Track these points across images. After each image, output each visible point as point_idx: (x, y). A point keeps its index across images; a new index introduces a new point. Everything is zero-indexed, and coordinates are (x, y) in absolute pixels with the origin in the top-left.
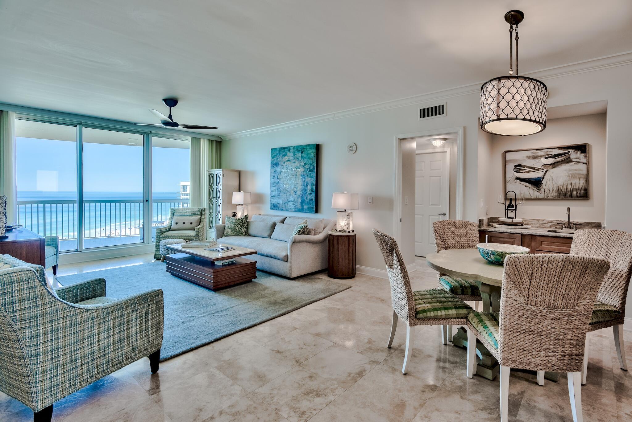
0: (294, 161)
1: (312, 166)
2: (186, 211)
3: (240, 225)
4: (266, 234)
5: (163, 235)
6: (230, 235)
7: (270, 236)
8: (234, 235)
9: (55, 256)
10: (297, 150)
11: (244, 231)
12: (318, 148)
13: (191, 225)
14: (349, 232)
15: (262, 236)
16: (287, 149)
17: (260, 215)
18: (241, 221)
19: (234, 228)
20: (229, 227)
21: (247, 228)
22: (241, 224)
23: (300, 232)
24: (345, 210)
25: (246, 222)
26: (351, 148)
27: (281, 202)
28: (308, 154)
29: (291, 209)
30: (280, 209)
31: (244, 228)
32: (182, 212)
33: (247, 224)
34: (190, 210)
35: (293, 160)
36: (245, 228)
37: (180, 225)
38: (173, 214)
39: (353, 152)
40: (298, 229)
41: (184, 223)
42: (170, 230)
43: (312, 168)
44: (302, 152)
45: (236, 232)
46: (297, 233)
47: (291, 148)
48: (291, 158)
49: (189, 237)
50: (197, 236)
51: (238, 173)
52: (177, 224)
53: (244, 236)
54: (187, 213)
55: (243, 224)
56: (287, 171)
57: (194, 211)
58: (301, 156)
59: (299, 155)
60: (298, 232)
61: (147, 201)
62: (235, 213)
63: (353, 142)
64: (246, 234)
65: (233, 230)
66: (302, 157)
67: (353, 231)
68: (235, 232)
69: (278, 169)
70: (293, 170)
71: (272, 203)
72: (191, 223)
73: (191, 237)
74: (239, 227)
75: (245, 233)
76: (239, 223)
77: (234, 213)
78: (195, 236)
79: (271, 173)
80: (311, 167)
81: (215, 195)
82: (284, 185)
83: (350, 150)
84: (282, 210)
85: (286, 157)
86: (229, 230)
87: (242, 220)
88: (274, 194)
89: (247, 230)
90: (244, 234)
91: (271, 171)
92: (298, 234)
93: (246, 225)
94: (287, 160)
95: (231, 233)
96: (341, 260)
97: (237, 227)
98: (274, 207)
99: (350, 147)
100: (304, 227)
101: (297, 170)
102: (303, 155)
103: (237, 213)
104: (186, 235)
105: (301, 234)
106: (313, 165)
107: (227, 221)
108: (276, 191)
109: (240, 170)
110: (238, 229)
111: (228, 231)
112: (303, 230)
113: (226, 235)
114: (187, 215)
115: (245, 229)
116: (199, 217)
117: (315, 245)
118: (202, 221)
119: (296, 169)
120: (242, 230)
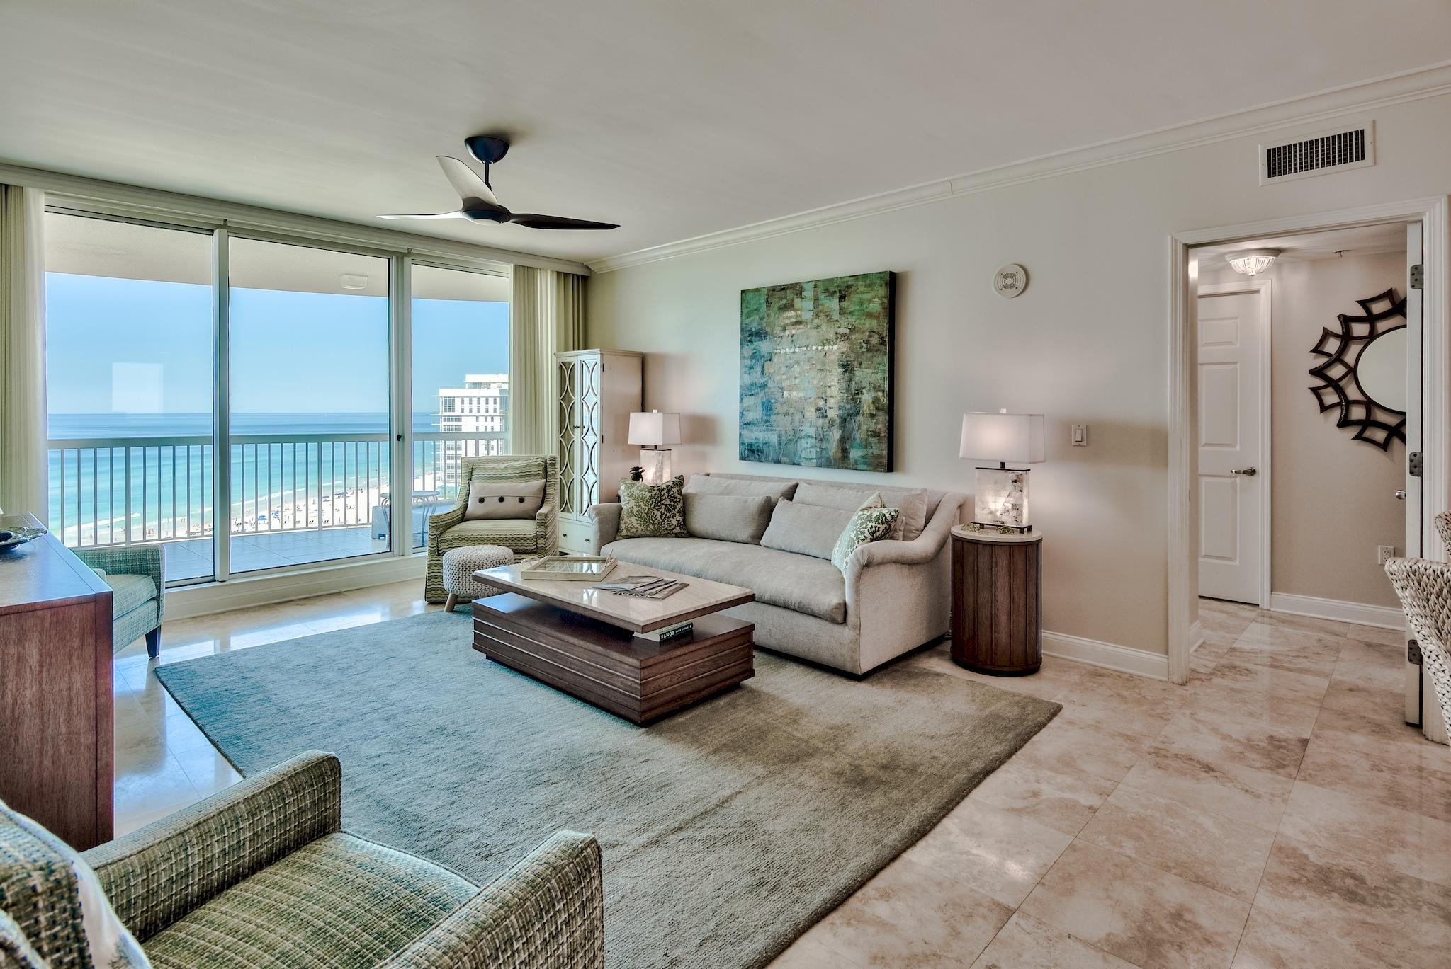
0: (816, 321)
1: (877, 336)
2: (505, 465)
3: (663, 506)
4: (746, 533)
5: (448, 535)
6: (638, 534)
7: (757, 538)
8: (648, 533)
9: (154, 604)
10: (826, 291)
11: (675, 523)
12: (893, 282)
13: (522, 504)
14: (1021, 531)
15: (730, 538)
16: (796, 289)
17: (708, 475)
18: (666, 495)
19: (647, 514)
20: (635, 511)
21: (684, 513)
22: (667, 502)
23: (878, 534)
24: (1003, 464)
25: (679, 496)
26: (1009, 281)
27: (774, 439)
28: (861, 303)
29: (806, 459)
30: (770, 458)
31: (674, 515)
32: (493, 468)
33: (681, 501)
34: (515, 464)
35: (812, 320)
36: (677, 514)
37: (492, 506)
38: (471, 474)
39: (1014, 292)
40: (870, 525)
41: (501, 499)
42: (463, 518)
43: (875, 340)
44: (842, 298)
45: (654, 524)
46: (867, 534)
47: (805, 286)
48: (807, 316)
49: (521, 538)
50: (542, 536)
51: (641, 360)
52: (482, 500)
53: (677, 536)
54: (509, 471)
55: (672, 503)
56: (794, 352)
57: (526, 466)
58: (838, 308)
59: (834, 304)
60: (873, 533)
61: (399, 438)
62: (640, 470)
63: (1017, 262)
64: (682, 531)
65: (645, 520)
66: (842, 312)
67: (1029, 529)
68: (651, 526)
69: (764, 346)
70: (814, 348)
71: (747, 441)
72: (522, 500)
73: (527, 538)
74: (663, 510)
75: (678, 528)
76: (661, 500)
77: (636, 469)
78: (537, 537)
79: (743, 357)
80: (871, 339)
81: (577, 422)
82: (785, 393)
83: (1006, 286)
84: (778, 462)
85: (791, 313)
86: (633, 519)
87: (668, 492)
88: (750, 416)
89: (684, 520)
90: (678, 530)
91: (741, 353)
92: (872, 540)
93: (680, 505)
94: (793, 320)
95: (640, 528)
96: (1003, 618)
97: (655, 512)
98: (752, 452)
99: (1006, 277)
100: (889, 519)
101: (826, 348)
102: (845, 304)
103: (643, 471)
104: (513, 534)
105: (881, 538)
106: (878, 333)
107: (626, 494)
108: (760, 408)
109: (644, 351)
110: (659, 518)
111: (630, 522)
112: (885, 525)
113: (624, 533)
114: (509, 478)
115: (678, 517)
116: (539, 482)
117: (914, 569)
118: (550, 494)
119: (824, 345)
120: (671, 519)
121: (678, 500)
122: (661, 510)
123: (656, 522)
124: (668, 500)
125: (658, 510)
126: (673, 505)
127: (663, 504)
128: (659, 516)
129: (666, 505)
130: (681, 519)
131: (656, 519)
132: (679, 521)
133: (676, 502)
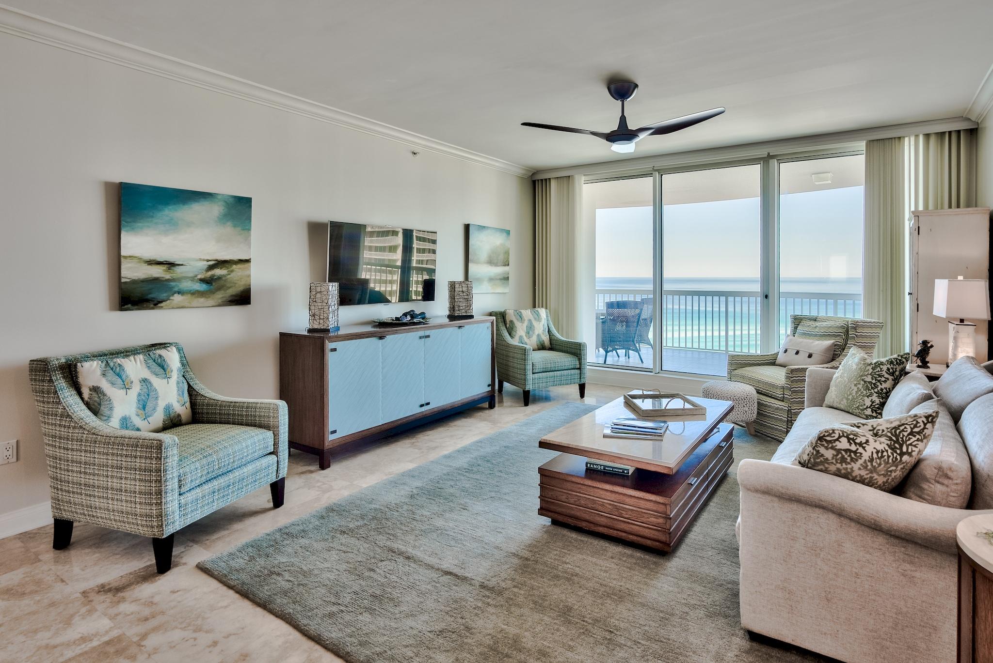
2: (817, 324)
3: (863, 383)
9: (577, 371)
11: (868, 403)
18: (871, 370)
21: (888, 396)
25: (886, 376)
31: (871, 395)
34: (825, 324)
36: (875, 395)
38: (796, 328)
41: (796, 353)
45: (848, 399)
52: (786, 351)
57: (830, 327)
68: (845, 401)
72: (810, 356)
74: (860, 386)
75: (869, 410)
87: (873, 368)
93: (884, 386)
95: (836, 399)
97: (853, 387)
110: (854, 394)
114: (816, 335)
115: (875, 398)
120: (866, 398)
121: (883, 379)
122: (858, 386)
123: (850, 397)
124: (870, 377)
125: (855, 385)
126: (874, 384)
127: (863, 380)
128: (854, 392)
129: (865, 382)
130: (877, 401)
131: (851, 394)
132: (873, 402)
133: (879, 381)
